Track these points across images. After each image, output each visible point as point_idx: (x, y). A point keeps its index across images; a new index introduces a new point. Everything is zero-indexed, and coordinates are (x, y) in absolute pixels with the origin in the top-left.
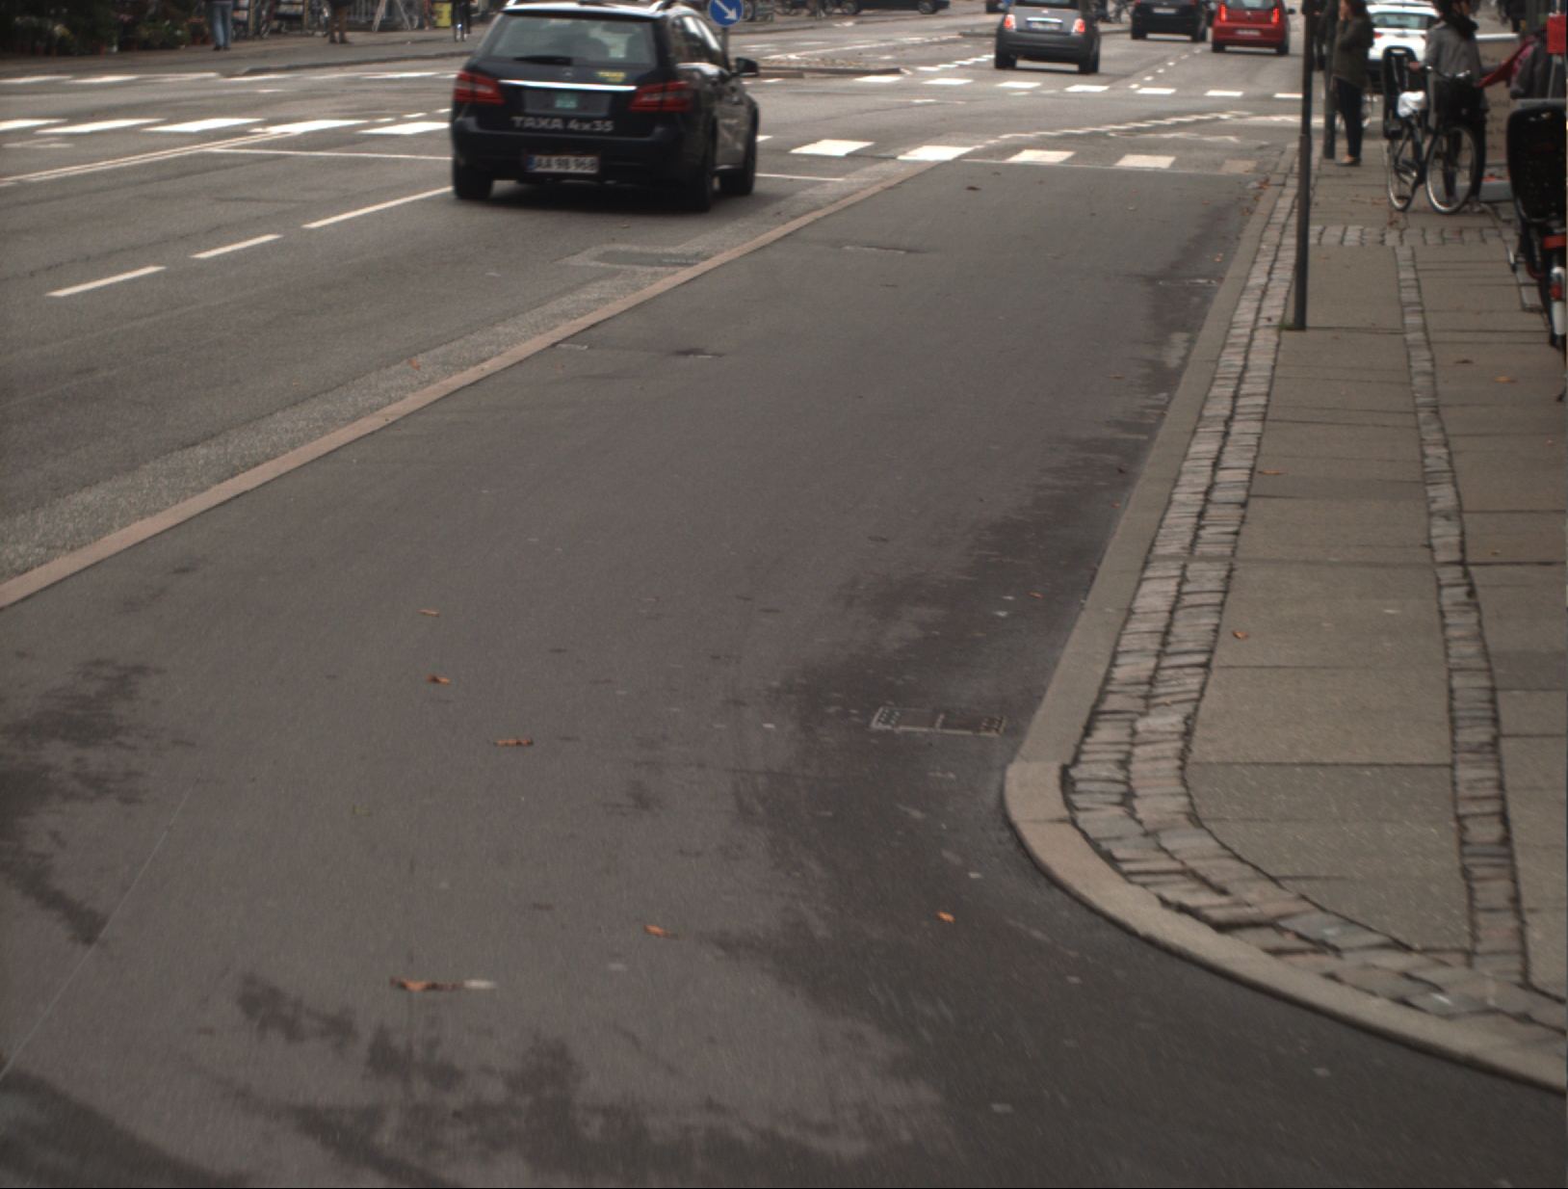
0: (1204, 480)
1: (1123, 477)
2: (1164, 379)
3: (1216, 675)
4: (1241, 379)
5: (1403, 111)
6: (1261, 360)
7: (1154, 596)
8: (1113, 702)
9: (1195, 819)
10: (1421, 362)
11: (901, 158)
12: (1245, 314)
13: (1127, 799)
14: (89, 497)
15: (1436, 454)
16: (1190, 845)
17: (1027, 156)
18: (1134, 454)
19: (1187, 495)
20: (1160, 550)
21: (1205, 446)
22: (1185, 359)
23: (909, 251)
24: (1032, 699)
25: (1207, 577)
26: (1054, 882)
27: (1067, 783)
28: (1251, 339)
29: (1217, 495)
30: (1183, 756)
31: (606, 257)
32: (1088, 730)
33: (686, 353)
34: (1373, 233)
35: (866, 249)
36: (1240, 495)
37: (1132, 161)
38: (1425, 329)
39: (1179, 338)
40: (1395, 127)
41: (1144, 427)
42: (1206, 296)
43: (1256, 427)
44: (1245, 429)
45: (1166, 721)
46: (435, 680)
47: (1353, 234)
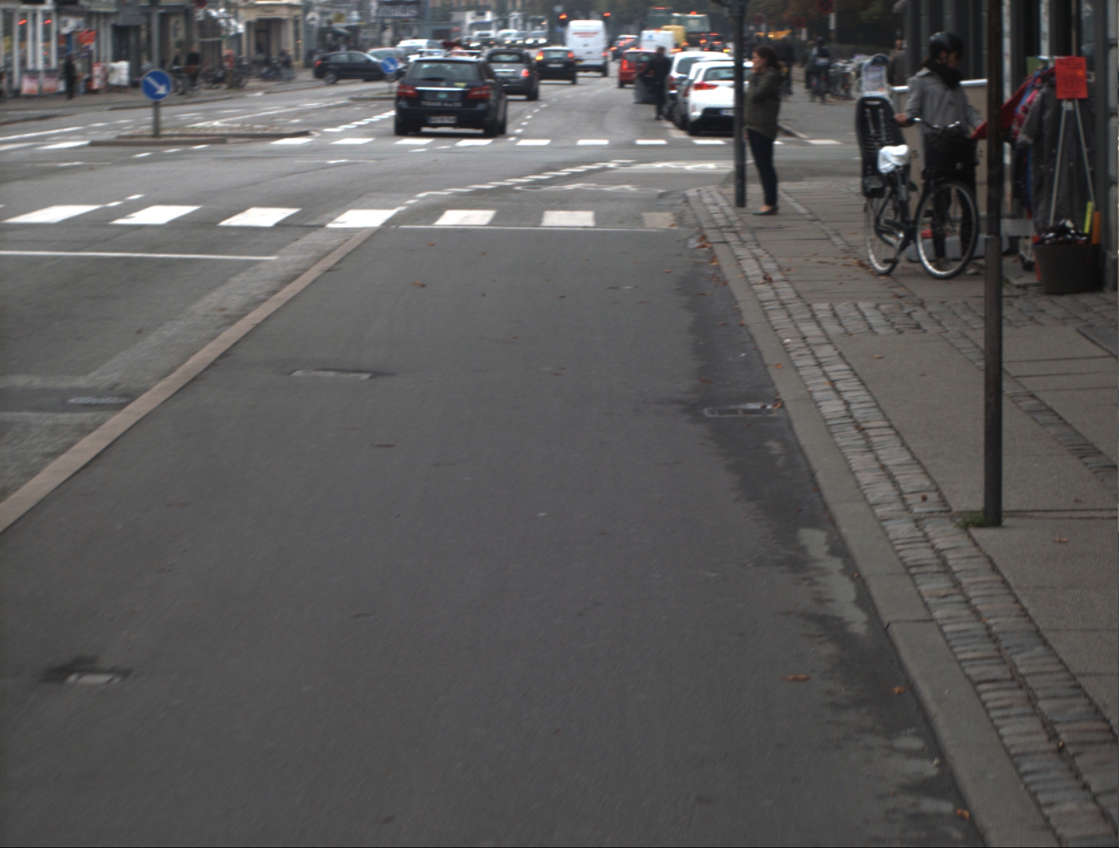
5: (885, 167)
6: (1002, 614)
11: (330, 225)
12: (873, 481)
17: (452, 219)
22: (870, 608)
23: (374, 374)
28: (936, 551)
35: (321, 373)
37: (555, 219)
39: (815, 543)
40: (875, 184)
42: (787, 442)
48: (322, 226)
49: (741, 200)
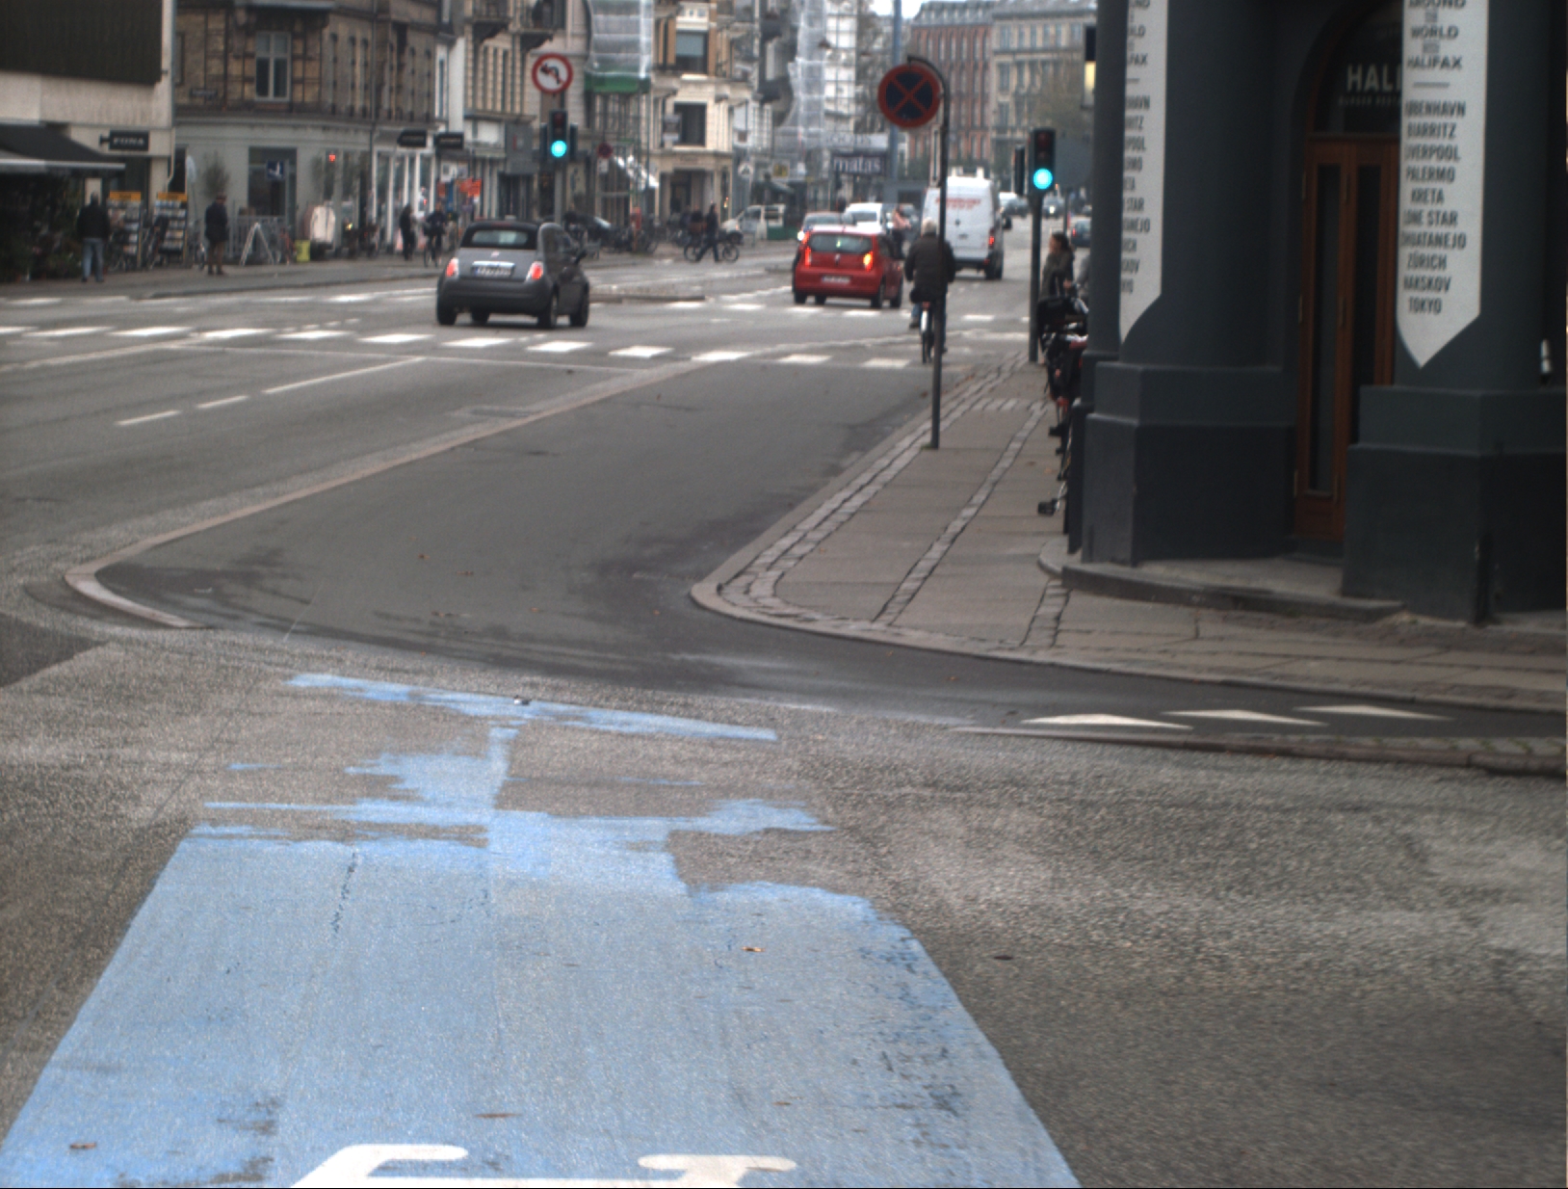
0: (835, 505)
1: (791, 506)
2: (835, 471)
3: (804, 560)
4: (882, 470)
6: (900, 464)
7: (786, 542)
8: (749, 570)
9: (774, 595)
10: (1005, 464)
11: (694, 359)
12: (906, 442)
13: (747, 592)
14: (211, 503)
15: (979, 498)
16: (769, 601)
17: (794, 359)
18: (801, 500)
19: (822, 512)
20: (799, 527)
21: (845, 494)
22: (852, 464)
23: (688, 409)
24: (710, 570)
25: (818, 535)
26: (703, 608)
27: (720, 588)
28: (903, 452)
29: (841, 511)
30: (777, 582)
31: (475, 412)
32: (737, 576)
33: (538, 453)
34: (1025, 403)
35: (657, 408)
36: (853, 510)
37: (876, 363)
38: (1021, 449)
39: (855, 456)
41: (813, 490)
42: (884, 436)
43: (879, 487)
44: (871, 490)
45: (774, 574)
46: (422, 557)
47: (1011, 404)
48: (689, 359)
49: (1033, 357)
